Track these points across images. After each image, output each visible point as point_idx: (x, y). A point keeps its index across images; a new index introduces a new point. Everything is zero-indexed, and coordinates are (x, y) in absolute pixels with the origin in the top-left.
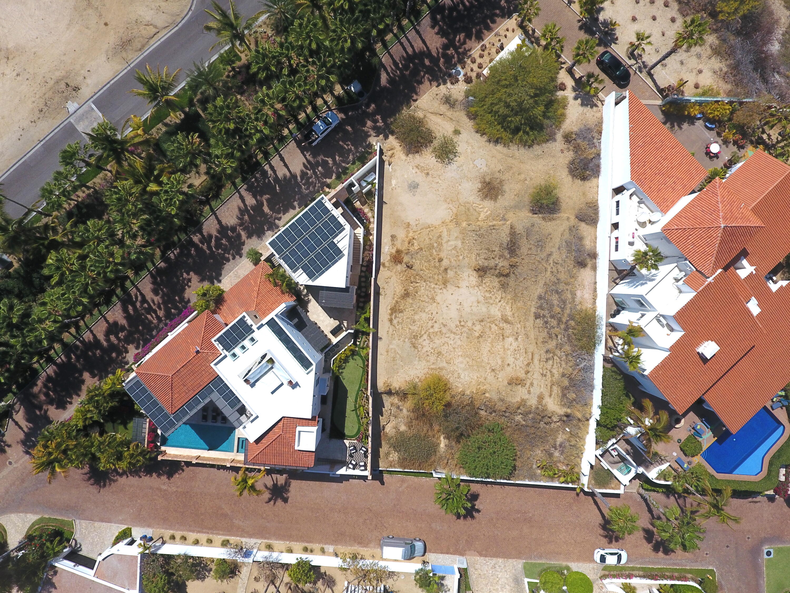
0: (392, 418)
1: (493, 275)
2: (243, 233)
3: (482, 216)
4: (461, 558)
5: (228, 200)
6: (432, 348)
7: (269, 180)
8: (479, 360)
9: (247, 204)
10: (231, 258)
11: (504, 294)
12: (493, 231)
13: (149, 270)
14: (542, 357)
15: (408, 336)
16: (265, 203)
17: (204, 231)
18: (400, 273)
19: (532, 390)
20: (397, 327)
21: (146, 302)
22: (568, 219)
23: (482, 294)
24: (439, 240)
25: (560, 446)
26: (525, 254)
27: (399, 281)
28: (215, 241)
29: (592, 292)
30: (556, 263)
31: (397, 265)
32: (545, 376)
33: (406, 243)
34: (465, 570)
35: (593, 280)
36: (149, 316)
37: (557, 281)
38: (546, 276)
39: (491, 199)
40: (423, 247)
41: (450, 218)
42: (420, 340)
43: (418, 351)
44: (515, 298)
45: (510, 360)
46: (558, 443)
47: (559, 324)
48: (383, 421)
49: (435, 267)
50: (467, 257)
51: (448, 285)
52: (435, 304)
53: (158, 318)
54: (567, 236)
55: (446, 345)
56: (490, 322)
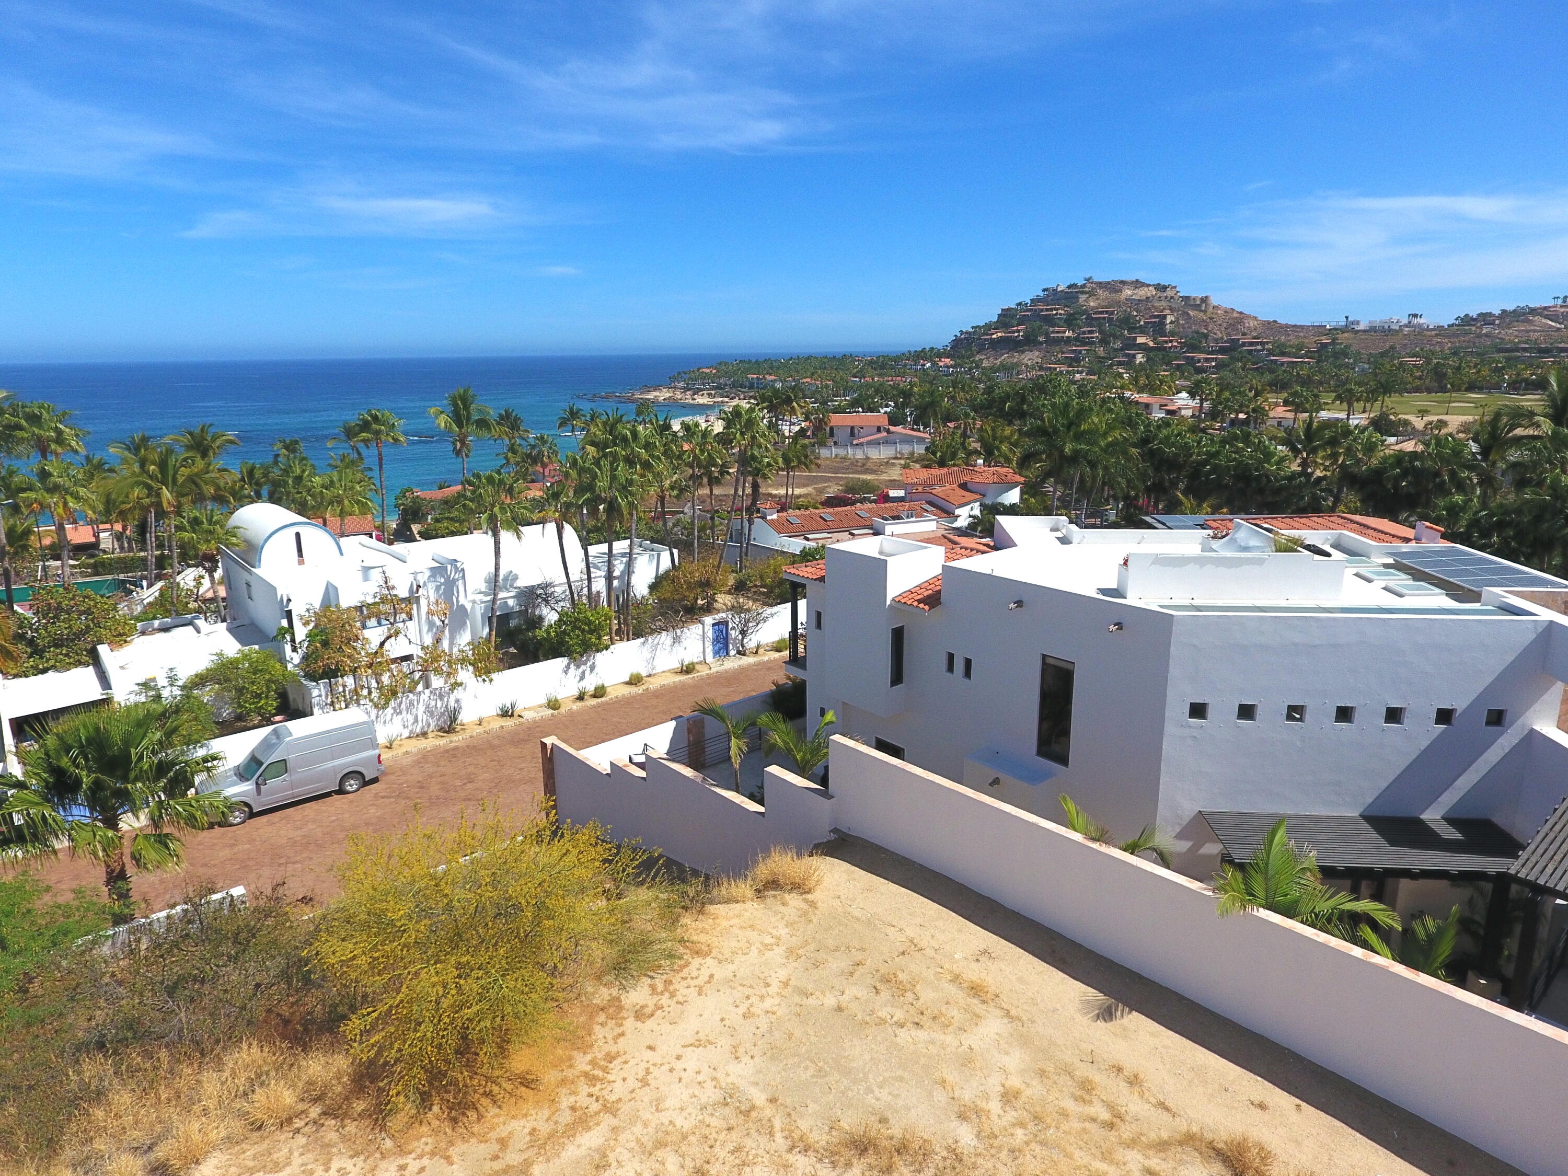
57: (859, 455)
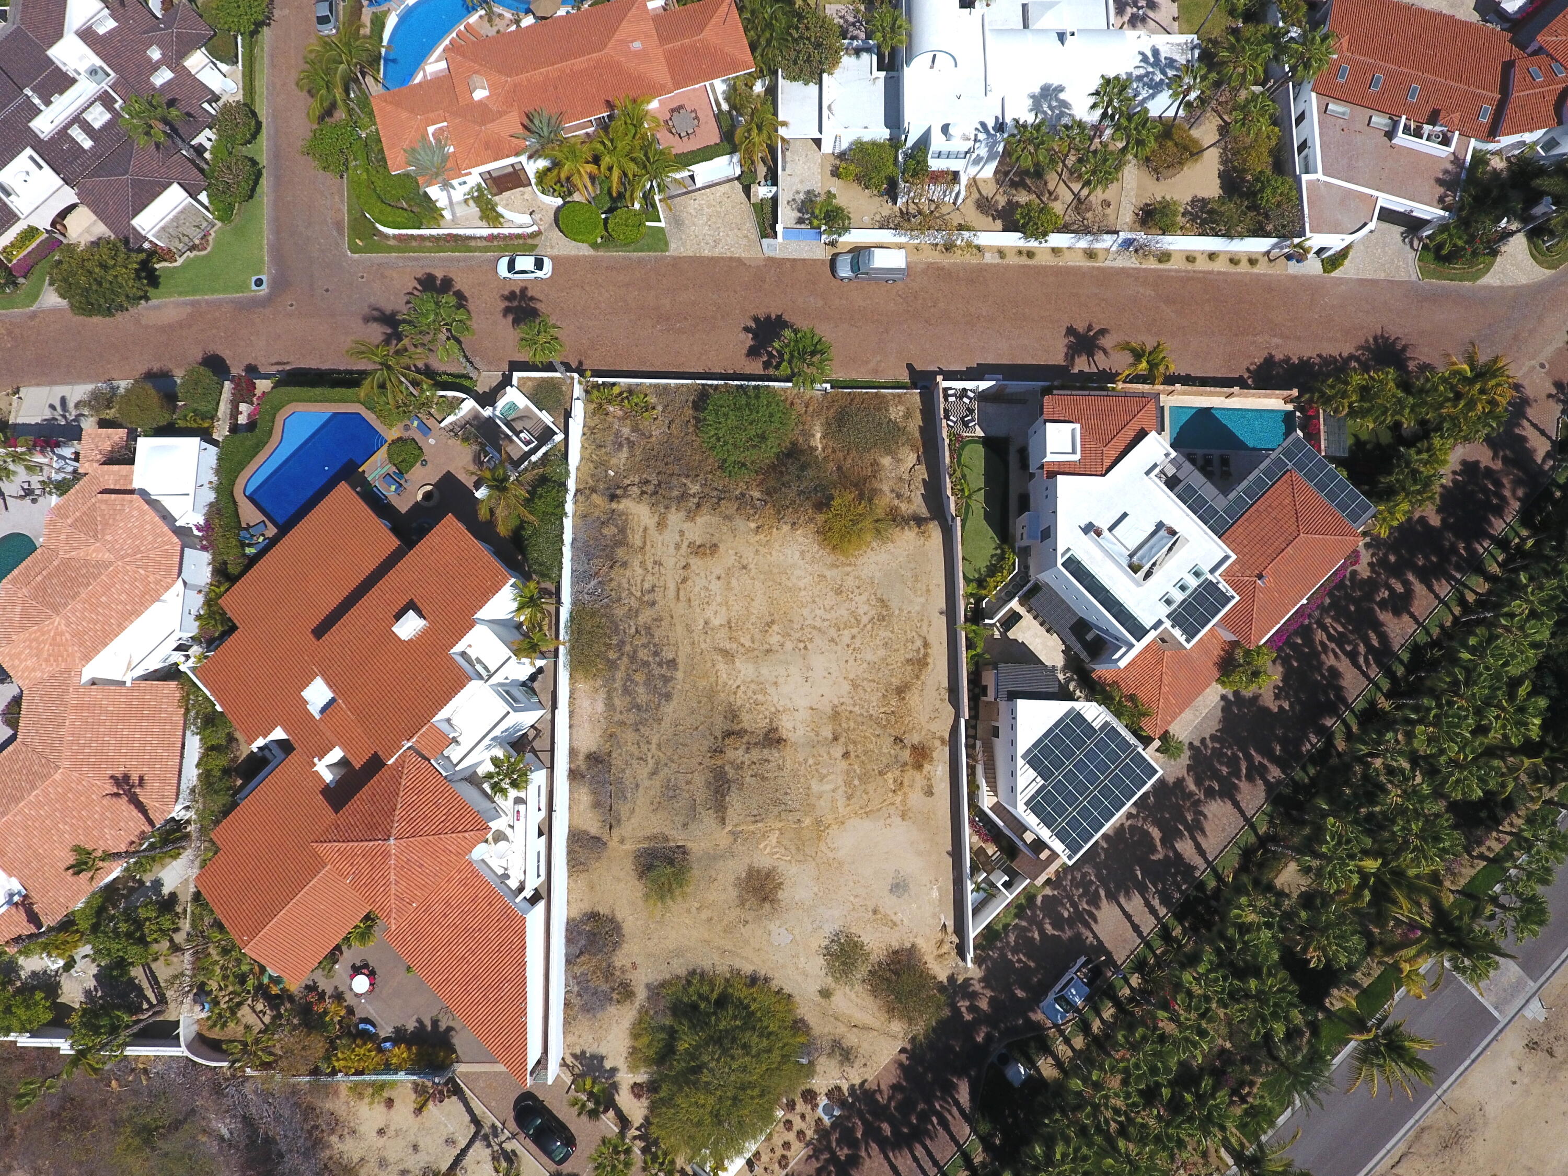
0: (906, 476)
1: (752, 733)
2: (1192, 787)
3: (773, 838)
4: (772, 254)
5: (1226, 847)
6: (851, 600)
7: (1156, 887)
8: (770, 584)
9: (1190, 841)
10: (1208, 741)
11: (732, 699)
12: (756, 812)
13: (1352, 711)
14: (661, 595)
15: (894, 620)
16: (1158, 843)
17: (1263, 787)
18: (914, 728)
19: (678, 538)
20: (914, 634)
21: (1347, 654)
22: (622, 841)
23: (770, 698)
24: (850, 791)
25: (621, 445)
26: (696, 773)
27: (915, 715)
28: (1240, 770)
29: (577, 710)
30: (641, 759)
31: (920, 743)
32: (655, 563)
33: (906, 783)
34: (764, 235)
35: (574, 731)
36: (1340, 629)
37: (640, 727)
38: (658, 735)
39: (758, 871)
40: (878, 778)
41: (830, 831)
42: (872, 613)
43: (875, 594)
44: (711, 694)
45: (715, 586)
46: (625, 449)
47: (635, 652)
48: (922, 473)
49: (854, 743)
50: (800, 764)
51: (829, 711)
52: (851, 676)
53: (1324, 628)
54: (623, 809)
55: (828, 607)
56: (755, 649)
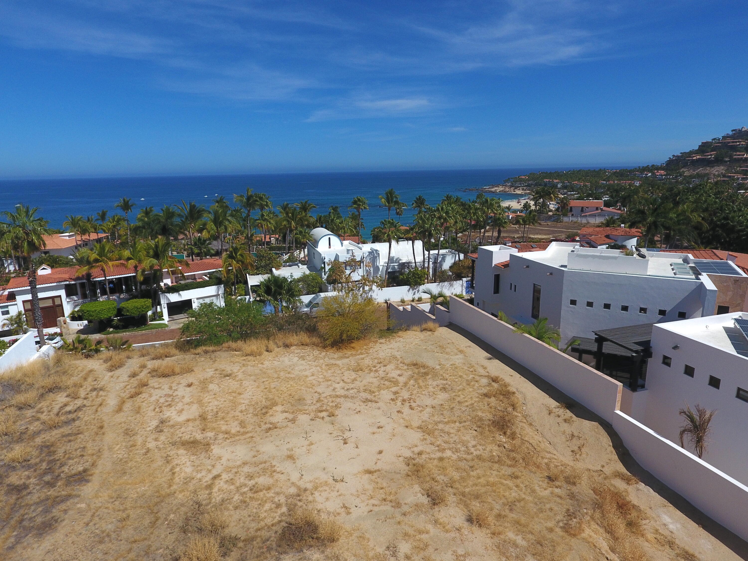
6: (376, 371)
8: (265, 380)
14: (90, 412)
15: (440, 372)
19: (136, 370)
20: (472, 376)
27: (548, 453)
32: (93, 390)
42: (409, 373)
43: (403, 363)
44: (155, 501)
45: (184, 392)
52: (416, 424)
55: (349, 381)
56: (246, 432)
57: (584, 221)
